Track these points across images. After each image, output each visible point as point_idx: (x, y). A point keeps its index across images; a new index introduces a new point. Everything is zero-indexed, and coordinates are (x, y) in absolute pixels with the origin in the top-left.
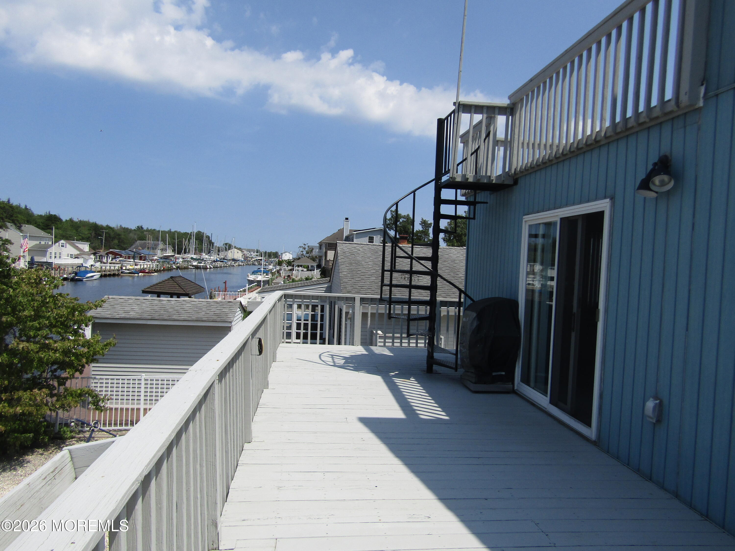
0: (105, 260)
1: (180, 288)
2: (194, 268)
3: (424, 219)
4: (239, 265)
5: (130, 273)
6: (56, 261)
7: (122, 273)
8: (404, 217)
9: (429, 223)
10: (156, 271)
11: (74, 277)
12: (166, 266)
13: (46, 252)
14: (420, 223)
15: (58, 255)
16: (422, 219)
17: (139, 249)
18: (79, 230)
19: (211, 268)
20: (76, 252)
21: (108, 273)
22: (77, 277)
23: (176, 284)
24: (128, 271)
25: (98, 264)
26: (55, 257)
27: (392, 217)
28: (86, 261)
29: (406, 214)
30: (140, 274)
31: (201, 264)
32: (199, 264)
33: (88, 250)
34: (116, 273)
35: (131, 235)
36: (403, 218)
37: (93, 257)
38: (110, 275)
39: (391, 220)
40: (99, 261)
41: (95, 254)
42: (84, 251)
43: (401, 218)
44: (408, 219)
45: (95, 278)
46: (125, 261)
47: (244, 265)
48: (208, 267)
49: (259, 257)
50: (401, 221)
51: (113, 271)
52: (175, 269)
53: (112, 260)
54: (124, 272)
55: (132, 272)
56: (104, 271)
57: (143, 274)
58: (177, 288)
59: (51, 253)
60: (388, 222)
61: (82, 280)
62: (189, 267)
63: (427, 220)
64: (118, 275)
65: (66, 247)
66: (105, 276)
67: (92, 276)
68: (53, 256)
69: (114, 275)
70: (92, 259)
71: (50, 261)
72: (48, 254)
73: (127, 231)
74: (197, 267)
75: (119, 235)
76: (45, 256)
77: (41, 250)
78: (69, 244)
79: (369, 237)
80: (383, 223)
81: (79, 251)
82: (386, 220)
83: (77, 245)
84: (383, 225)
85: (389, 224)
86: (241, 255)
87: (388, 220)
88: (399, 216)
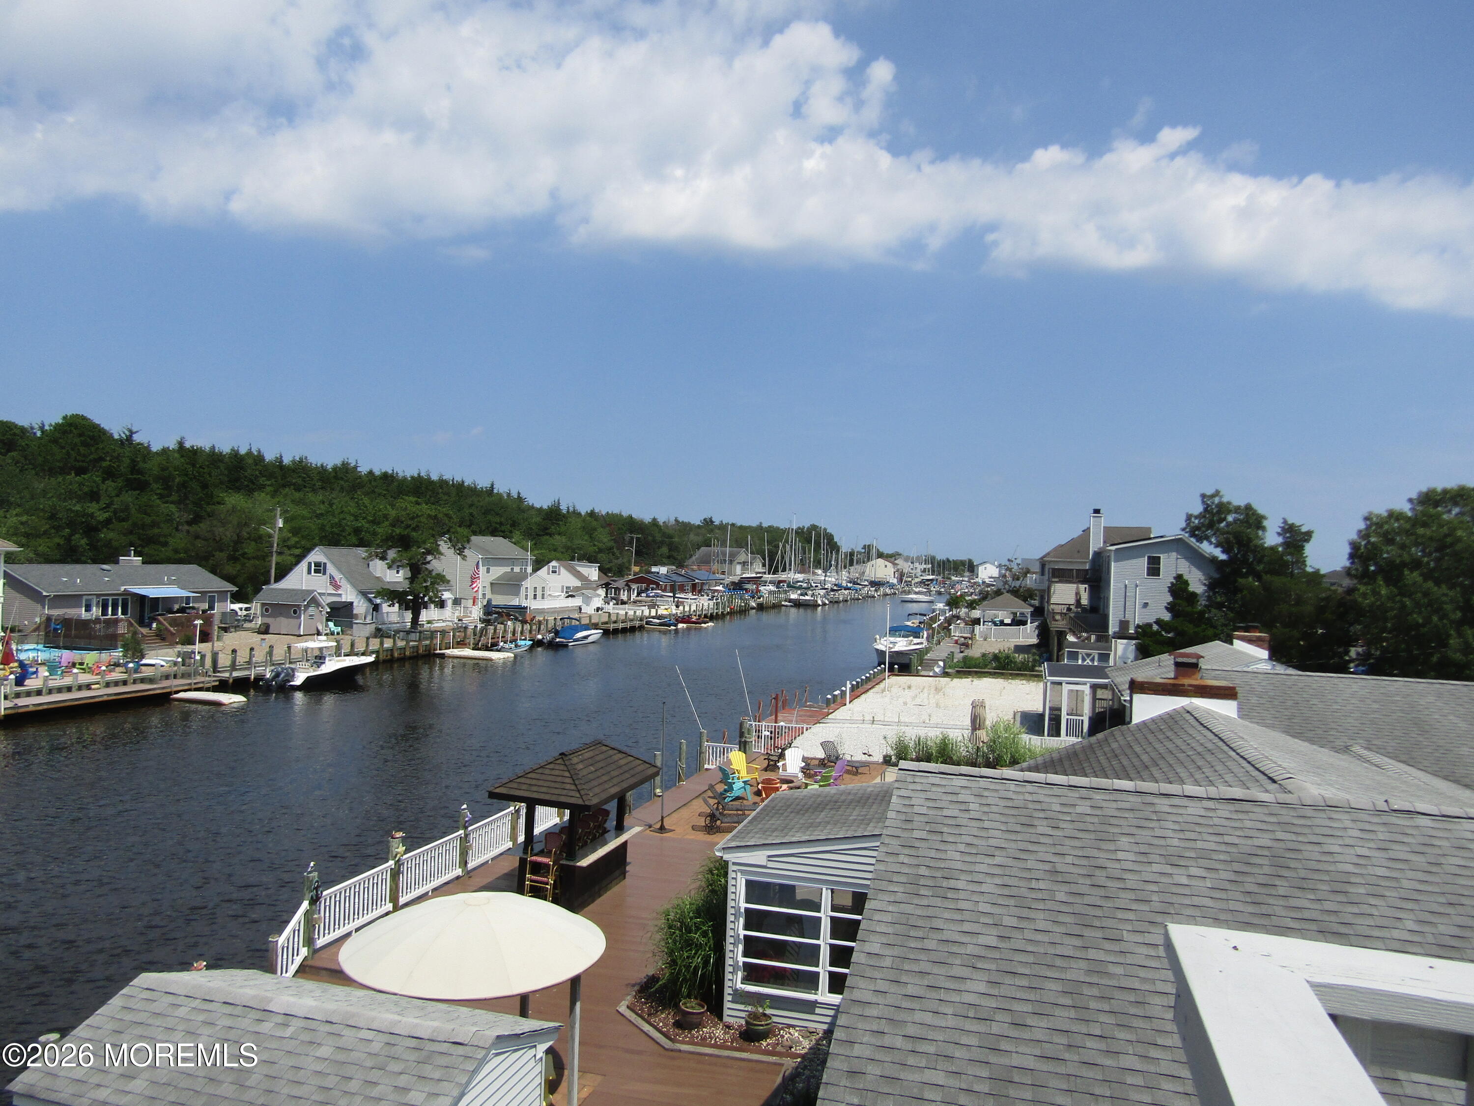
0: (624, 596)
1: (573, 787)
2: (792, 606)
3: (1290, 522)
4: (886, 595)
5: (661, 624)
6: (534, 605)
7: (648, 624)
8: (1237, 509)
9: (1304, 529)
10: (712, 618)
11: (553, 639)
12: (738, 602)
13: (519, 586)
14: (1279, 530)
15: (539, 593)
16: (1285, 522)
17: (693, 570)
18: (594, 536)
19: (824, 604)
20: (575, 583)
21: (621, 626)
22: (558, 640)
23: (567, 774)
24: (658, 621)
25: (610, 607)
26: (535, 597)
27: (1206, 510)
28: (587, 600)
29: (1242, 503)
30: (680, 626)
31: (807, 598)
32: (802, 597)
33: (597, 578)
34: (637, 623)
35: (692, 537)
36: (1236, 512)
37: (602, 592)
38: (624, 631)
39: (1204, 517)
40: (612, 598)
41: (607, 586)
42: (589, 582)
43: (1229, 512)
44: (1247, 515)
45: (590, 639)
46: (662, 596)
47: (895, 594)
48: (820, 602)
49: (929, 575)
50: (1230, 518)
51: (631, 620)
52: (753, 608)
53: (637, 596)
54: (651, 621)
55: (666, 622)
56: (615, 622)
57: (685, 625)
58: (568, 786)
59: (527, 588)
60: (1197, 521)
61: (567, 646)
62: (783, 603)
63: (1298, 524)
64: (641, 629)
65: (559, 575)
66: (616, 631)
67: (586, 637)
68: (531, 594)
69: (633, 629)
70: (599, 596)
71: (524, 604)
72: (523, 589)
73: (685, 528)
74: (797, 604)
75: (670, 537)
76: (517, 594)
77: (512, 584)
78: (565, 567)
79: (1149, 558)
80: (1184, 525)
81: (581, 581)
82: (1189, 517)
83: (579, 569)
84: (1183, 530)
85: (1197, 528)
86: (893, 570)
87: (1196, 517)
88: (1224, 508)
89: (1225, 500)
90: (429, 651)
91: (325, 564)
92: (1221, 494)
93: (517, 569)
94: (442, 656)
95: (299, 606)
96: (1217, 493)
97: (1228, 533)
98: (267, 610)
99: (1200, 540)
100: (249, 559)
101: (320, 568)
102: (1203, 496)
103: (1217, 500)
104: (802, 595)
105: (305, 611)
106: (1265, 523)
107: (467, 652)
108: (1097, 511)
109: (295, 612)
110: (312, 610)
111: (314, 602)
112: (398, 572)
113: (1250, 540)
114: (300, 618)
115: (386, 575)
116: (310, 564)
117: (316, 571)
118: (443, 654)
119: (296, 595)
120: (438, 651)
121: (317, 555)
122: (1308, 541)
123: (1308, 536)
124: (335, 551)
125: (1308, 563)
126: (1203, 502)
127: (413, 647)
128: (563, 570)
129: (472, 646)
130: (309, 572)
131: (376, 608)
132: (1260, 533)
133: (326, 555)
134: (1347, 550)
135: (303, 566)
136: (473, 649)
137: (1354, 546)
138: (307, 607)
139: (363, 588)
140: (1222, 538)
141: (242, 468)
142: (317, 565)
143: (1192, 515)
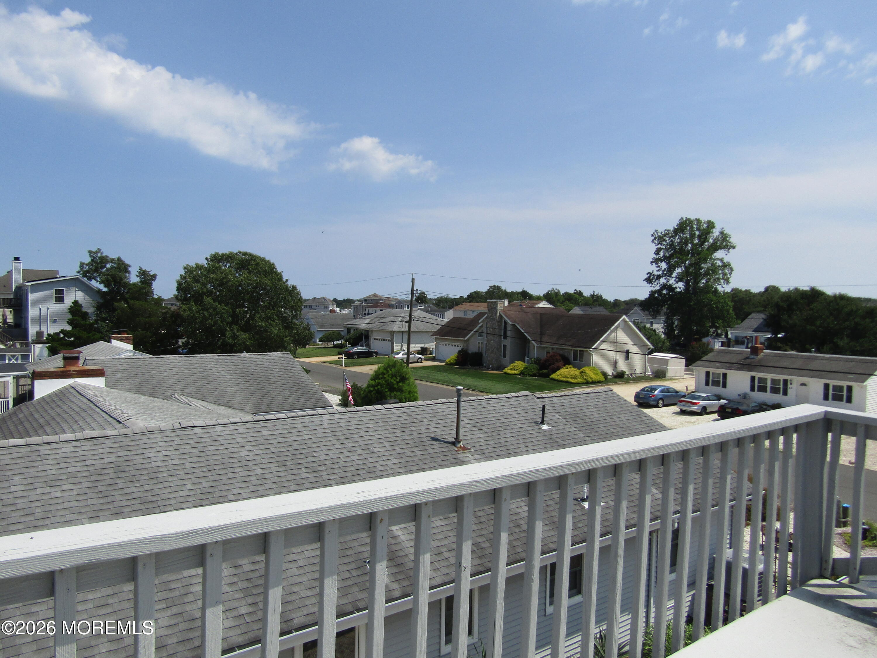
3: (143, 269)
8: (112, 261)
9: (152, 273)
14: (138, 274)
16: (141, 269)
27: (92, 260)
29: (115, 257)
36: (112, 262)
39: (92, 265)
43: (108, 262)
44: (119, 264)
50: (108, 266)
60: (87, 267)
63: (148, 270)
79: (55, 290)
80: (78, 269)
82: (82, 265)
84: (78, 272)
85: (88, 272)
87: (87, 265)
88: (104, 260)
89: (104, 255)
92: (102, 251)
96: (99, 250)
97: (108, 275)
99: (90, 279)
102: (90, 252)
103: (99, 255)
106: (130, 269)
108: (17, 259)
113: (121, 279)
122: (154, 280)
123: (154, 277)
125: (155, 293)
126: (90, 256)
132: (127, 275)
134: (176, 285)
137: (179, 283)
140: (104, 278)
143: (84, 263)
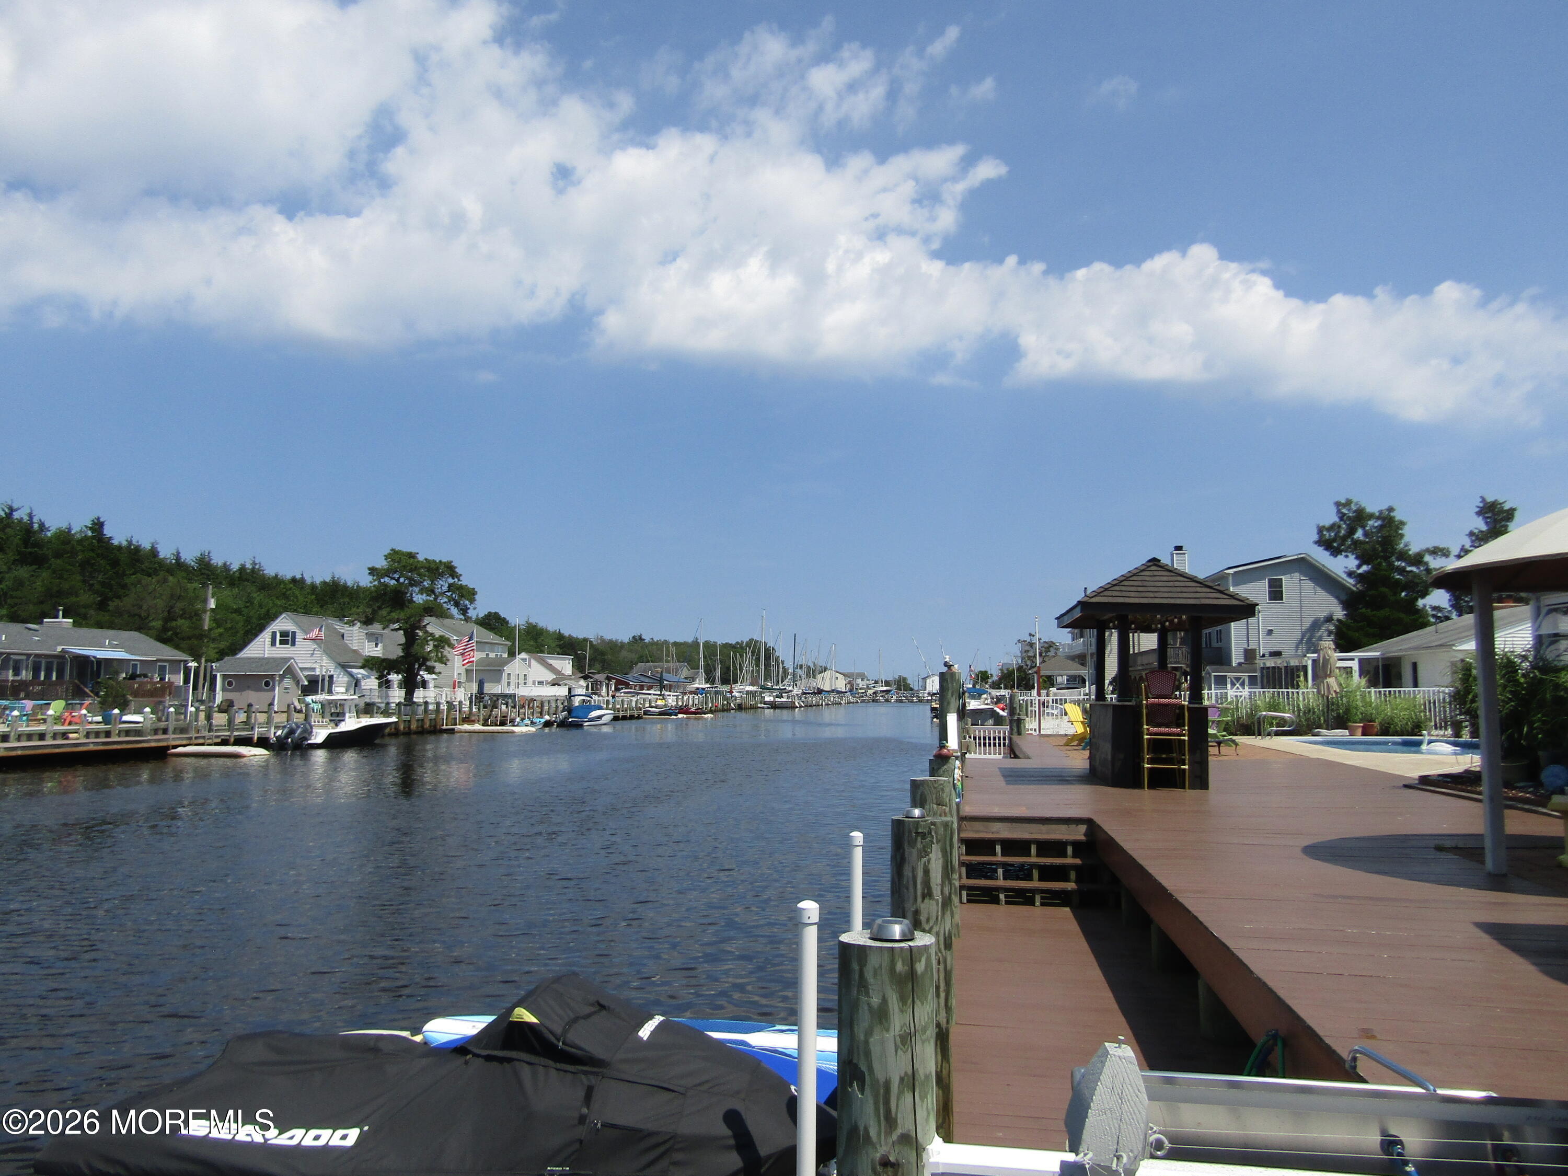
2: (768, 708)
4: (849, 703)
5: (661, 714)
6: (520, 692)
7: (646, 713)
8: (1377, 515)
10: (707, 710)
11: (565, 718)
12: (721, 700)
13: (500, 672)
15: (521, 681)
18: (540, 640)
19: (801, 707)
20: (551, 676)
21: (621, 714)
22: (570, 720)
24: (657, 710)
26: (518, 684)
27: (1340, 519)
29: (1380, 508)
30: (680, 716)
31: (782, 700)
32: (777, 699)
33: (571, 671)
34: (635, 713)
36: (1373, 520)
37: (582, 684)
38: (629, 717)
39: (1338, 527)
41: (584, 679)
42: (563, 674)
43: (1367, 519)
45: (603, 720)
47: (857, 702)
48: (797, 704)
49: (882, 686)
50: (1369, 526)
51: (629, 709)
52: (733, 709)
54: (649, 711)
55: (665, 713)
57: (685, 716)
60: (1331, 533)
61: (581, 726)
62: (759, 705)
64: (639, 717)
65: (530, 667)
67: (600, 717)
68: (514, 681)
69: (632, 717)
71: (508, 691)
72: (505, 676)
74: (773, 706)
75: (603, 654)
76: (498, 681)
77: (493, 670)
78: (535, 659)
79: (1270, 581)
80: (1316, 537)
81: (555, 674)
82: (1321, 529)
83: (550, 661)
84: (1314, 544)
85: (1332, 540)
86: (844, 682)
87: (1330, 528)
88: (1360, 517)
89: (1363, 506)
90: (435, 726)
91: (294, 633)
92: (1355, 502)
93: (492, 655)
94: (452, 731)
95: (272, 677)
96: (1350, 501)
97: (1367, 543)
98: (230, 684)
99: (1335, 552)
100: (183, 639)
101: (287, 638)
103: (1353, 508)
104: (777, 696)
105: (280, 681)
107: (478, 727)
108: (1179, 548)
109: (267, 684)
110: (288, 682)
111: (290, 672)
112: (377, 645)
114: (274, 690)
115: (364, 648)
116: (274, 634)
117: (282, 642)
118: (453, 729)
119: (267, 663)
120: (445, 727)
121: (283, 623)
124: (304, 619)
126: (1338, 511)
127: (418, 720)
128: (533, 662)
129: (481, 722)
130: (273, 643)
131: (357, 683)
133: (296, 623)
135: (266, 636)
136: (483, 725)
138: (282, 677)
139: (344, 659)
140: (1359, 549)
141: (138, 560)
142: (284, 634)
143: (1324, 527)
